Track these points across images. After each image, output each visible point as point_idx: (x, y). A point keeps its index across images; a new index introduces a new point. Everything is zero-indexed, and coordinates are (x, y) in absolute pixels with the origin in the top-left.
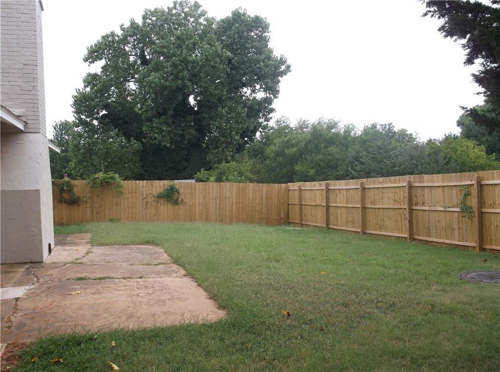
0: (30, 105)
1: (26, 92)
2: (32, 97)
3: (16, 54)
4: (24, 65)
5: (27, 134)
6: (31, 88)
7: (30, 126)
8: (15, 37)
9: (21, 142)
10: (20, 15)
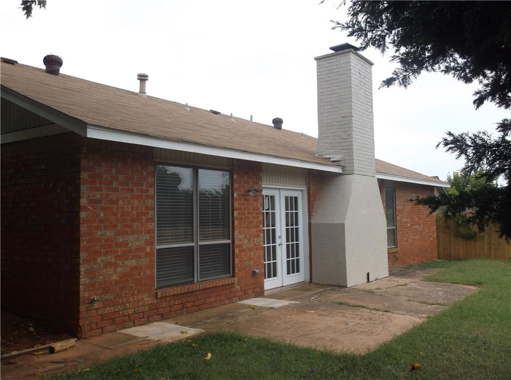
0: (346, 151)
1: (344, 140)
2: (348, 144)
3: (337, 109)
4: (343, 117)
5: (345, 176)
6: (347, 137)
7: (346, 169)
8: (336, 95)
9: (340, 182)
10: (339, 77)
